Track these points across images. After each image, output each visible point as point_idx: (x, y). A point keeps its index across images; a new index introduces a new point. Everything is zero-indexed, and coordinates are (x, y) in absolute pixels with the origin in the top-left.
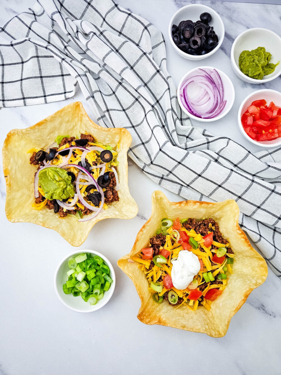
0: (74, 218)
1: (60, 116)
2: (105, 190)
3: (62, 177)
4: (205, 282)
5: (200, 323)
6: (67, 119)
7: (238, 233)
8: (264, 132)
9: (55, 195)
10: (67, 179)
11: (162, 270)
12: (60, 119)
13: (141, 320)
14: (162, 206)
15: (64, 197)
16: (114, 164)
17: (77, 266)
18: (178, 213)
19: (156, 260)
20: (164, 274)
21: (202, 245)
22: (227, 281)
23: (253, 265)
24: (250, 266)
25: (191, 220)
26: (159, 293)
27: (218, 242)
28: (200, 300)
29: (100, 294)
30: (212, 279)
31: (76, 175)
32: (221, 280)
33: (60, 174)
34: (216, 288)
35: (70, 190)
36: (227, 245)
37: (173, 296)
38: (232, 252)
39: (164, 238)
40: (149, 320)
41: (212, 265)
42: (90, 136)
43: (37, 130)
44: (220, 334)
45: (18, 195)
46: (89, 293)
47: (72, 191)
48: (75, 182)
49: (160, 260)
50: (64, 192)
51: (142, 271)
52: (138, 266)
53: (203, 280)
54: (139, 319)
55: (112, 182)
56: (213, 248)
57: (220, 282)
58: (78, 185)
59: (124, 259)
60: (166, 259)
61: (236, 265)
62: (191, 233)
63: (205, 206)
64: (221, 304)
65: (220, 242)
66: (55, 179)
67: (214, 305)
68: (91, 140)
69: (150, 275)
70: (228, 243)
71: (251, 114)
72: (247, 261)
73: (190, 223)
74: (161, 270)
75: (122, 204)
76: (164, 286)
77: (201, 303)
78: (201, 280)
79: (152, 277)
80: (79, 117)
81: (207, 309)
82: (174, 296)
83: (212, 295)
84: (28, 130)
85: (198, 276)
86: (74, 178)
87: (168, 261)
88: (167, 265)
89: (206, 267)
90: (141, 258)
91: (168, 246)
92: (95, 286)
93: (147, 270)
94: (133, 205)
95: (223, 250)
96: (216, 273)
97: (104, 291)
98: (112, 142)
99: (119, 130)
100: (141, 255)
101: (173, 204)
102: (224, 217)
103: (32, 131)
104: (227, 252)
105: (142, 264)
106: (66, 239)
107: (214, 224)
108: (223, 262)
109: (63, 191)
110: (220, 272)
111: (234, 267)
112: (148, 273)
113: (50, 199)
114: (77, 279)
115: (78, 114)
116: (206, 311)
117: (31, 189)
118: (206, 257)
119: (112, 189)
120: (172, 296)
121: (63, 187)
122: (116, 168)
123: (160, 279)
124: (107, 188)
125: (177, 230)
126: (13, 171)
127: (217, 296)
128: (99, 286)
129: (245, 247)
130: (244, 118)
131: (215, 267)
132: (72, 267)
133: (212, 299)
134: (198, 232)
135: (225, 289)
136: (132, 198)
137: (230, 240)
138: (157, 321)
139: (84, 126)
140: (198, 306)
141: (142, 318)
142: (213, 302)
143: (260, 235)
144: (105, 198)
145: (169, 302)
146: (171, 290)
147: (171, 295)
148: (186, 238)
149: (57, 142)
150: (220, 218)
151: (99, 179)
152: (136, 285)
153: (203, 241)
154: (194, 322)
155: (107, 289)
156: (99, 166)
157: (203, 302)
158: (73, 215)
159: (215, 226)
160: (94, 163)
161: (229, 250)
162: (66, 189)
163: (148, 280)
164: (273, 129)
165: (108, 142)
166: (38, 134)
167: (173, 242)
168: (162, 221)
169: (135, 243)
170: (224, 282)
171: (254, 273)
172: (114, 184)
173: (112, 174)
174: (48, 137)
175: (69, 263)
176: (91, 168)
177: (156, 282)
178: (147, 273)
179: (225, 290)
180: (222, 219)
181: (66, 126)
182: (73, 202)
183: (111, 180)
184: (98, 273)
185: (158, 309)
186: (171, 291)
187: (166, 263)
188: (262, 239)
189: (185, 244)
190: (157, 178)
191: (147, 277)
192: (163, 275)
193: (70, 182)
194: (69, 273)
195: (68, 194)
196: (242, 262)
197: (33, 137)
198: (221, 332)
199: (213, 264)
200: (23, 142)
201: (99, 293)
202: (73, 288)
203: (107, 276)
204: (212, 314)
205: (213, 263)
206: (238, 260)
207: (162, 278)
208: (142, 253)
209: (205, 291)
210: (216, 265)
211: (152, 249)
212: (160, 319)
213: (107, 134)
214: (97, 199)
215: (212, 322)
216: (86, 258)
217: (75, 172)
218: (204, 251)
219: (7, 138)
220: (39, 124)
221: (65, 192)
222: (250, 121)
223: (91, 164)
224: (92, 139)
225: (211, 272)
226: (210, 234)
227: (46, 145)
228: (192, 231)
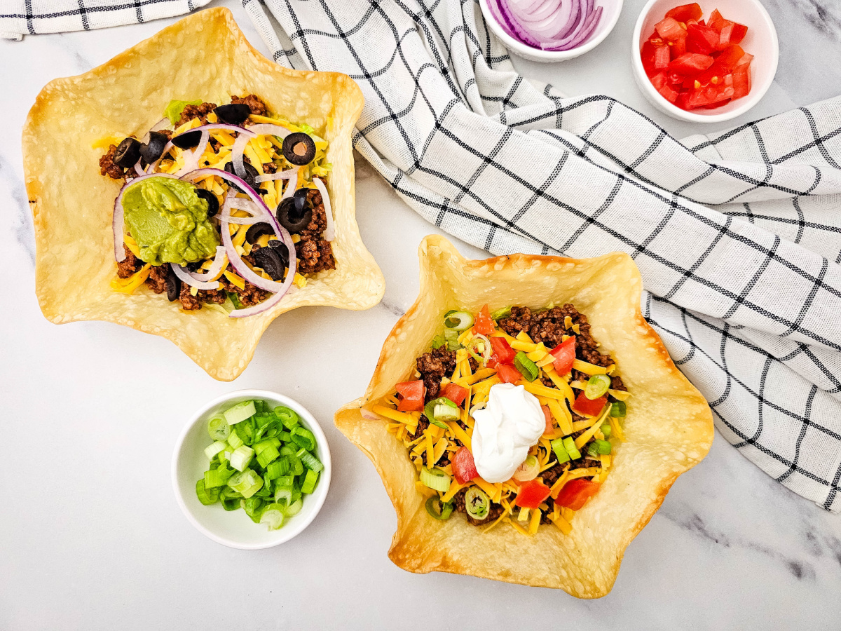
0: (221, 313)
1: (173, 44)
2: (298, 239)
3: (182, 201)
4: (558, 464)
5: (548, 564)
6: (192, 54)
7: (638, 333)
8: (697, 83)
9: (165, 250)
10: (196, 207)
11: (448, 436)
12: (174, 53)
13: (399, 562)
14: (445, 278)
15: (191, 256)
16: (321, 171)
17: (231, 432)
18: (486, 291)
19: (432, 411)
20: (454, 447)
21: (548, 370)
22: (612, 460)
23: (677, 418)
24: (670, 420)
25: (518, 312)
26: (441, 494)
27: (588, 361)
28: (546, 508)
29: (292, 503)
30: (576, 455)
31: (220, 200)
32: (595, 456)
33: (175, 192)
34: (585, 478)
35: (204, 236)
36: (612, 369)
37: (478, 501)
38: (622, 387)
39: (451, 357)
40: (419, 561)
41: (574, 421)
42: (256, 98)
43: (112, 80)
44: (596, 590)
45: (71, 252)
46: (263, 501)
47: (211, 238)
48: (216, 216)
49: (444, 409)
50: (188, 241)
51: (398, 440)
52: (387, 427)
53: (553, 456)
54: (392, 560)
55: (314, 218)
56: (576, 377)
57: (593, 461)
58: (227, 226)
59: (350, 407)
60: (458, 407)
61: (632, 419)
62: (520, 341)
63: (555, 267)
64: (598, 518)
65: (592, 360)
66: (164, 207)
67: (580, 520)
68: (256, 109)
69: (418, 451)
70: (614, 363)
71: (666, 41)
72: (661, 407)
73: (516, 319)
74: (445, 437)
75: (345, 277)
76: (456, 476)
77: (548, 516)
78: (547, 459)
79: (424, 456)
80: (226, 49)
81: (561, 531)
82: (481, 500)
83: (574, 494)
84: (89, 77)
85: (540, 450)
86: (214, 207)
87: (462, 413)
88: (460, 422)
89: (558, 426)
90: (396, 408)
91: (461, 376)
92: (279, 482)
93: (412, 438)
94: (372, 274)
95: (601, 380)
96: (584, 439)
97: (303, 495)
98: (314, 113)
99: (331, 79)
100: (396, 401)
101: (474, 264)
102: (602, 301)
103: (100, 82)
104: (611, 387)
105: (398, 422)
106: (199, 361)
107: (576, 318)
108: (602, 411)
109: (186, 238)
110: (593, 437)
111: (627, 426)
112: (414, 446)
113: (155, 264)
114: (232, 465)
115: (222, 42)
116: (560, 536)
117: (106, 241)
118: (557, 400)
119: (317, 236)
120: (475, 499)
121: (185, 227)
122: (324, 180)
123: (444, 460)
124: (303, 235)
125: (486, 335)
126: (54, 189)
127: (586, 496)
128: (289, 481)
129: (659, 370)
130: (648, 52)
131: (580, 425)
132: (218, 435)
133: (574, 504)
134: (537, 339)
135: (606, 478)
136: (366, 252)
137: (617, 357)
138: (438, 564)
139: (240, 75)
140: (541, 524)
141: (400, 557)
142: (577, 512)
143: (692, 344)
144: (298, 260)
145: (468, 515)
146: (471, 486)
147: (472, 499)
148: (506, 354)
149: (171, 117)
150: (593, 303)
151: (281, 208)
152: (384, 473)
153: (552, 359)
154: (532, 563)
155: (312, 489)
156: (280, 175)
157: (552, 513)
158: (216, 306)
159: (580, 323)
160: (267, 168)
161: (617, 383)
162: (194, 235)
163: (415, 462)
164: (721, 74)
165: (302, 114)
166: (117, 91)
167: (474, 365)
168: (445, 316)
169: (379, 366)
170: (605, 462)
171: (679, 436)
172: (322, 224)
173: (315, 195)
174: (145, 103)
175: (209, 427)
176: (257, 180)
177: (432, 466)
178: (411, 444)
179: (607, 482)
180: (597, 306)
181: (191, 73)
182: (215, 268)
183: (314, 211)
184: (286, 451)
185: (439, 534)
186: (473, 488)
187: (459, 418)
188: (697, 352)
189: (505, 370)
190: (430, 208)
191: (412, 454)
192: (450, 449)
193: (205, 215)
194: (211, 451)
195: (200, 247)
196: (647, 411)
197: (103, 101)
198: (598, 585)
199: (575, 418)
200: (80, 119)
201: (289, 501)
202: (223, 488)
203: (310, 456)
204: (575, 544)
205: (576, 415)
206: (637, 408)
207: (450, 457)
208: (398, 396)
209: (558, 487)
210: (584, 419)
211: (422, 382)
212: (445, 557)
213: (300, 90)
214: (277, 262)
215: (577, 562)
216: (254, 412)
217: (218, 191)
218: (553, 386)
219: (36, 105)
220: (117, 63)
221: (193, 241)
222: (662, 57)
223: (259, 169)
224: (260, 106)
225: (571, 438)
226: (568, 342)
227: (141, 126)
228: (522, 336)
